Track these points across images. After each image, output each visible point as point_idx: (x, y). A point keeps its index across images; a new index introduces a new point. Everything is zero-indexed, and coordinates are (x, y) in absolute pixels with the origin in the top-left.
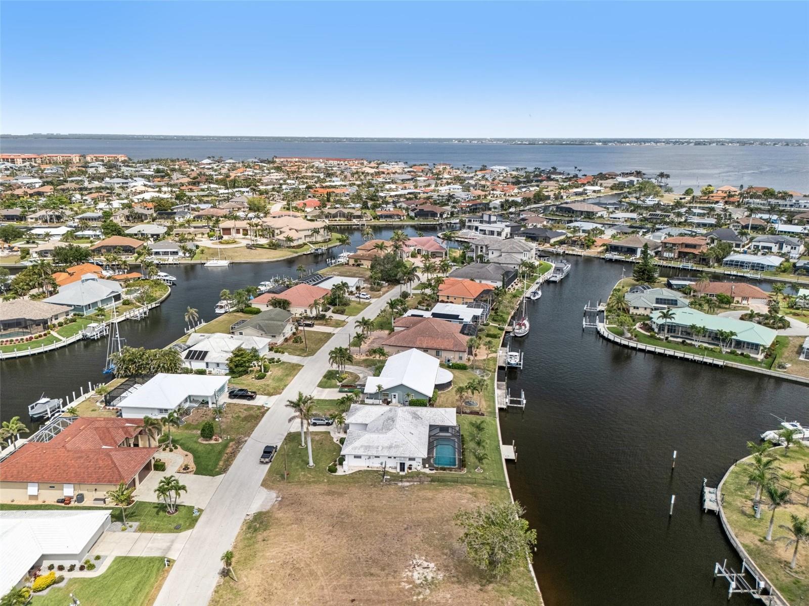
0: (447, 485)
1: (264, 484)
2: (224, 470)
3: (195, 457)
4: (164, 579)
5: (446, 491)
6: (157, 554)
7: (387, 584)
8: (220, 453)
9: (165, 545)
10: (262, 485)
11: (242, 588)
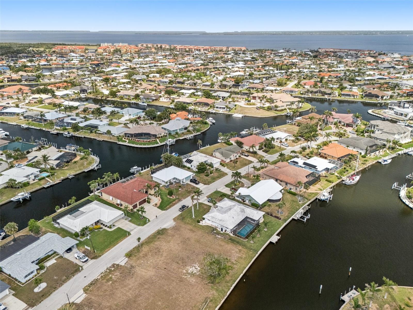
0: (233, 243)
1: (174, 219)
2: (167, 210)
3: (162, 202)
4: (125, 239)
5: (231, 245)
6: (128, 230)
7: (179, 268)
8: (171, 202)
9: (132, 228)
10: (173, 219)
11: (141, 250)
